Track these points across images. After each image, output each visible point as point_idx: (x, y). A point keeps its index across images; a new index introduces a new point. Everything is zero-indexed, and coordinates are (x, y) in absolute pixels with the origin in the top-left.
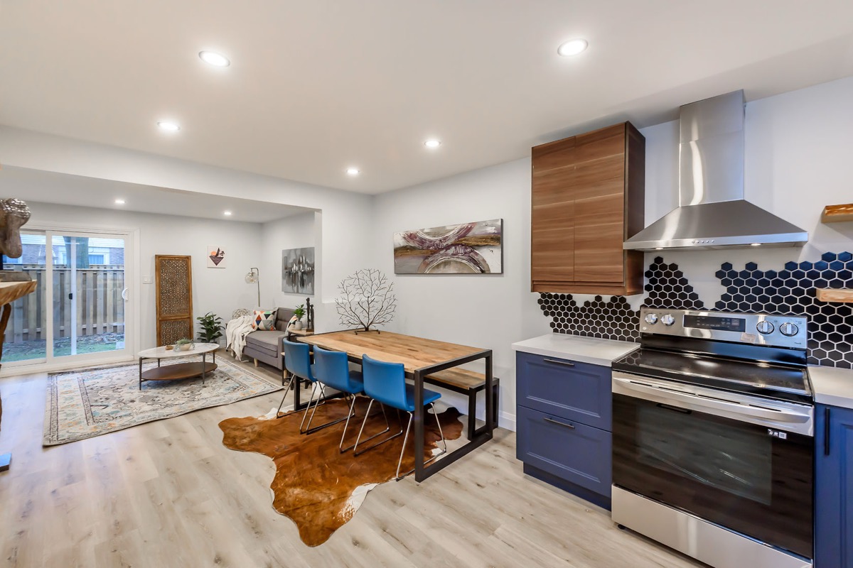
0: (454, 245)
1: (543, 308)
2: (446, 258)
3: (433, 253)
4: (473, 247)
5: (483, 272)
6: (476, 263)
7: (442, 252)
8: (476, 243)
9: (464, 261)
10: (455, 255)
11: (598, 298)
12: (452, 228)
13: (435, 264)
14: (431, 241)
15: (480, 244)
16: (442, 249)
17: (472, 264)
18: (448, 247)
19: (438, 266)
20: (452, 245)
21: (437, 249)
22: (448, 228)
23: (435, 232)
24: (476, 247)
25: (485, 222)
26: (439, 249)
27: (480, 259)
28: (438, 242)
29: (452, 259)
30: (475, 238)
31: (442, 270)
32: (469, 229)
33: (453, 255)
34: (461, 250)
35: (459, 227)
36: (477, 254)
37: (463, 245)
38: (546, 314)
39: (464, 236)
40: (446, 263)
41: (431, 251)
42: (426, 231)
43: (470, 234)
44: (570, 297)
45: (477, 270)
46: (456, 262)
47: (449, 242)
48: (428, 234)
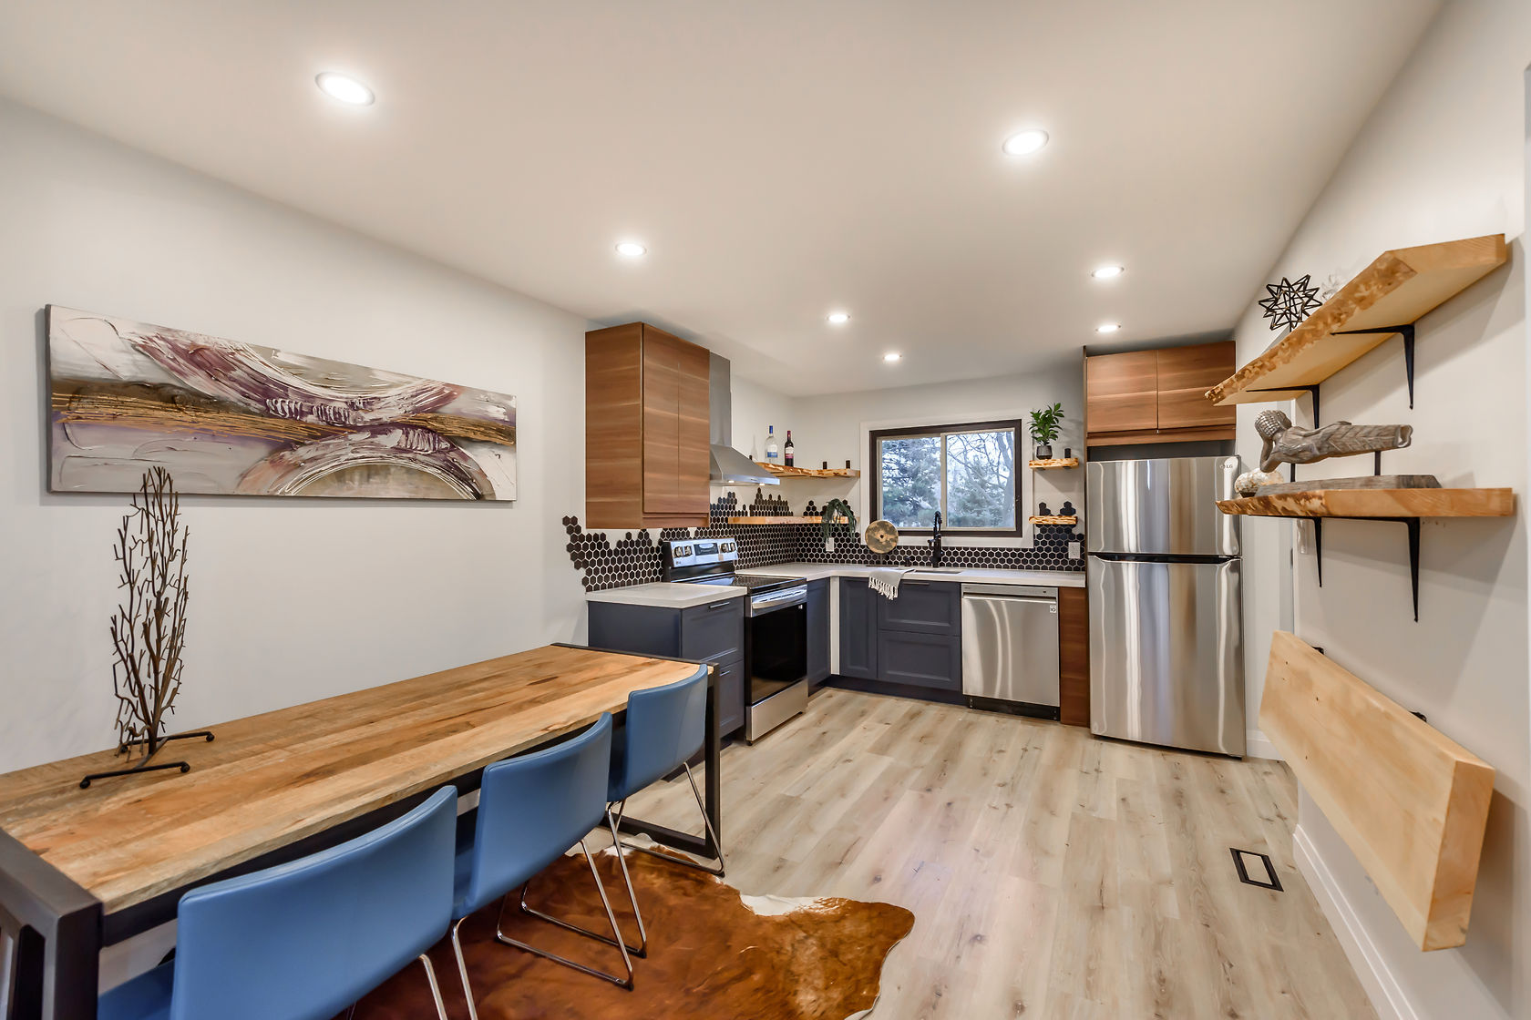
0: (406, 426)
1: (573, 558)
2: (374, 457)
3: (317, 435)
4: (455, 442)
5: (479, 497)
6: (464, 478)
7: (356, 437)
8: (463, 434)
9: (430, 470)
10: (405, 451)
11: (629, 536)
12: (395, 379)
13: (326, 468)
14: (309, 397)
15: (471, 435)
16: (356, 429)
17: (452, 479)
18: (380, 428)
19: (340, 476)
20: (395, 425)
21: (334, 427)
22: (380, 376)
23: (330, 374)
24: (464, 443)
25: (484, 392)
26: (345, 426)
27: (473, 469)
28: (341, 405)
29: (393, 460)
30: (459, 418)
31: (355, 487)
32: (446, 398)
33: (398, 450)
34: (422, 444)
35: (418, 385)
36: (465, 457)
37: (430, 431)
38: (577, 567)
39: (434, 408)
40: (370, 471)
41: (308, 427)
42: (282, 357)
43: (448, 409)
44: (603, 536)
45: (466, 493)
46: (409, 471)
47: (385, 416)
48: (286, 367)
